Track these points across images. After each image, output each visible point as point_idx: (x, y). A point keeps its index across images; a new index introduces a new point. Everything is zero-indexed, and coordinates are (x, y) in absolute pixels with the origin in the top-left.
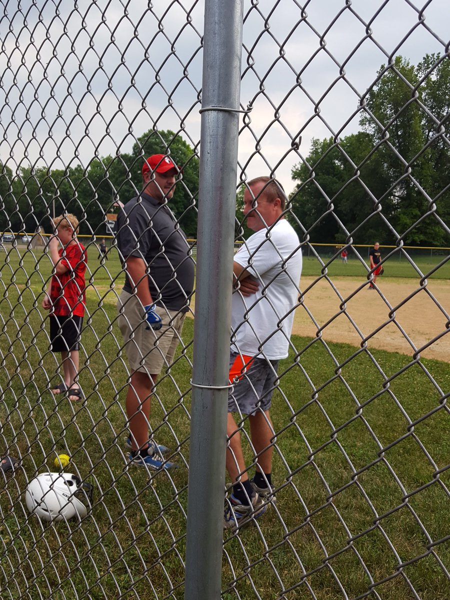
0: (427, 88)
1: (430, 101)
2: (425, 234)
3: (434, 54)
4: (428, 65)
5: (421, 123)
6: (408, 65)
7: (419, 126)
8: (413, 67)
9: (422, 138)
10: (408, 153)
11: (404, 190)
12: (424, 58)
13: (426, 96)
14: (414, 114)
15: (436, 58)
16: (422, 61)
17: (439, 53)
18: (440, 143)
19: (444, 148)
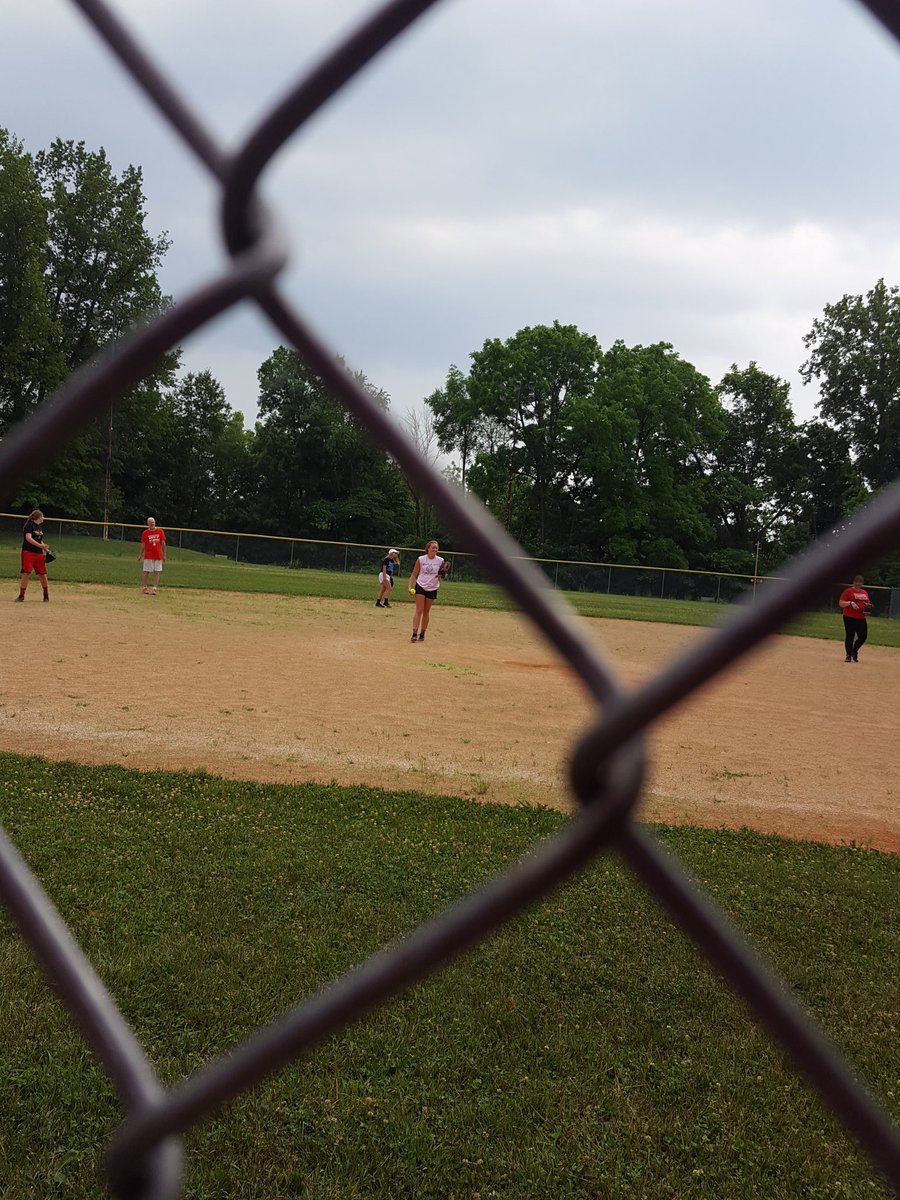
0: (57, 205)
1: (63, 232)
2: (50, 491)
3: (72, 142)
4: (60, 159)
5: (43, 272)
6: (20, 152)
7: (41, 278)
8: (28, 156)
9: (46, 302)
10: (17, 327)
11: (10, 401)
12: (53, 145)
13: (54, 219)
14: (31, 251)
15: (76, 150)
16: (49, 150)
17: (83, 143)
18: (80, 317)
19: (88, 328)
